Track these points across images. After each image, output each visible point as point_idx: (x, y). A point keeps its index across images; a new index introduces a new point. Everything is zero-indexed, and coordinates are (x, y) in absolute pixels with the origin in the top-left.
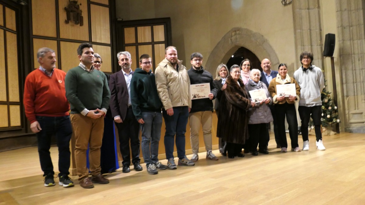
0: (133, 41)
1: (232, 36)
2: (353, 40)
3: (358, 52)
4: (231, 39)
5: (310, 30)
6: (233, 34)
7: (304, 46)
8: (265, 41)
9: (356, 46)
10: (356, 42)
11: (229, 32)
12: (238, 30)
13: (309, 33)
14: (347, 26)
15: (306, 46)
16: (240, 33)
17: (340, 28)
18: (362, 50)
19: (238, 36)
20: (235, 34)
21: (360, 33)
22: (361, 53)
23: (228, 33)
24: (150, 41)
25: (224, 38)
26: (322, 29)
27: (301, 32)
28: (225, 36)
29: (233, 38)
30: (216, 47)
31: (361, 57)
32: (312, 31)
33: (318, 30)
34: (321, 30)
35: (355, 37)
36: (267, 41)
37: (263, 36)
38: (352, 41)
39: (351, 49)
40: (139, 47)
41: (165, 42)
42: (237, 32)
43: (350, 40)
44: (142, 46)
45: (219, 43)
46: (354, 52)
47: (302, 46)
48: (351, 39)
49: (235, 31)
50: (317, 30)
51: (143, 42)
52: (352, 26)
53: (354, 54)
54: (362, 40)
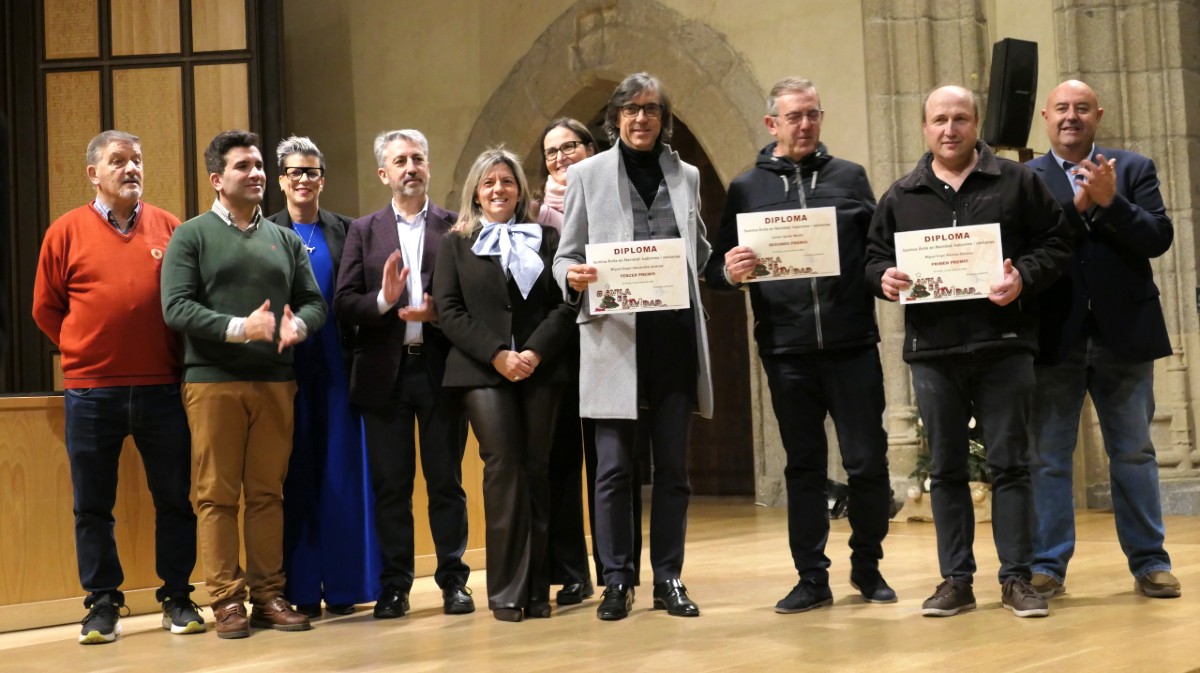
0: (88, 47)
1: (580, 35)
2: (1129, 73)
3: (1153, 130)
4: (577, 50)
5: (931, 18)
6: (589, 21)
7: (898, 93)
8: (733, 64)
9: (1141, 98)
10: (1140, 79)
11: (568, 11)
12: (610, 8)
13: (923, 31)
14: (1099, 6)
15: (908, 93)
16: (620, 20)
17: (1067, 13)
18: (1169, 121)
19: (607, 35)
20: (599, 25)
21: (1163, 41)
22: (1165, 136)
23: (562, 17)
24: (175, 48)
25: (543, 40)
26: (988, 15)
27: (885, 27)
28: (548, 30)
29: (587, 43)
30: (506, 86)
31: (1166, 153)
32: (940, 26)
33: (967, 22)
34: (980, 19)
35: (1139, 60)
36: (741, 61)
37: (722, 37)
38: (1123, 77)
39: (1121, 112)
40: (117, 74)
41: (249, 56)
42: (608, 15)
43: (1117, 71)
44: (132, 73)
45: (520, 63)
46: (1132, 128)
47: (888, 93)
48: (1122, 67)
49: (599, 10)
50: (963, 22)
51: (137, 52)
52: (1124, 7)
53: (1133, 138)
54: (1169, 75)
